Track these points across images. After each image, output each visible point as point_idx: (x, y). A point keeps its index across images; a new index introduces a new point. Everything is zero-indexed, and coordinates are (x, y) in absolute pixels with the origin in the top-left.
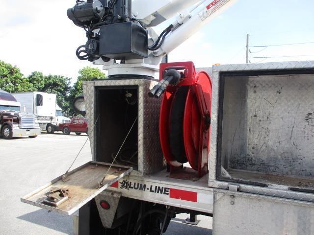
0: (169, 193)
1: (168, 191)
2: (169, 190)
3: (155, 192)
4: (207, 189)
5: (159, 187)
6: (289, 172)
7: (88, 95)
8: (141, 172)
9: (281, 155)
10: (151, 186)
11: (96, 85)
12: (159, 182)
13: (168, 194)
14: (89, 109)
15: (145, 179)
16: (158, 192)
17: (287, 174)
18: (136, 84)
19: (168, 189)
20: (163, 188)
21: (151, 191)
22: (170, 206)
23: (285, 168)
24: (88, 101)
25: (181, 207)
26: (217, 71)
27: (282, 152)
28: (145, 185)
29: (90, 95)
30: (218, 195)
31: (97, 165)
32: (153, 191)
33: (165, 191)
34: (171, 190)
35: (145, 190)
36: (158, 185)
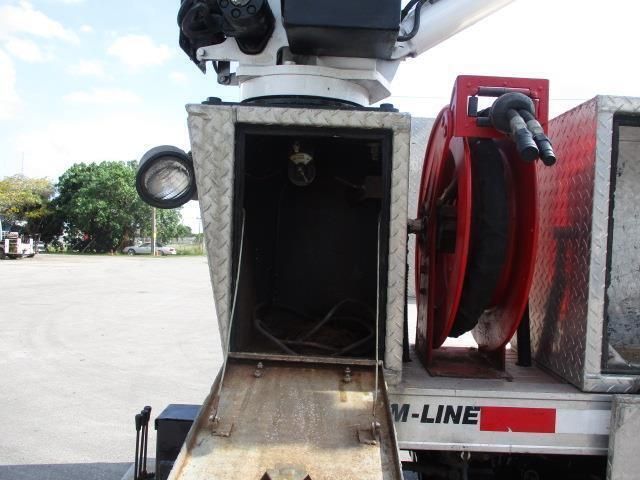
0: (478, 418)
1: (475, 415)
2: (479, 413)
3: (438, 421)
4: (581, 396)
5: (450, 409)
6: (635, 339)
7: (211, 149)
8: (396, 372)
9: (620, 305)
10: (426, 408)
11: (241, 119)
12: (451, 392)
13: (475, 422)
14: (214, 191)
15: (408, 391)
16: (446, 421)
17: (632, 342)
18: (387, 124)
19: (477, 409)
20: (460, 408)
21: (425, 419)
22: (472, 453)
23: (628, 330)
24: (210, 167)
25: (513, 451)
26: (610, 111)
27: (623, 298)
28: (406, 407)
29: (216, 149)
30: (627, 411)
31: (260, 365)
32: (431, 421)
33: (467, 414)
34: (485, 411)
35: (405, 420)
36: (446, 403)
